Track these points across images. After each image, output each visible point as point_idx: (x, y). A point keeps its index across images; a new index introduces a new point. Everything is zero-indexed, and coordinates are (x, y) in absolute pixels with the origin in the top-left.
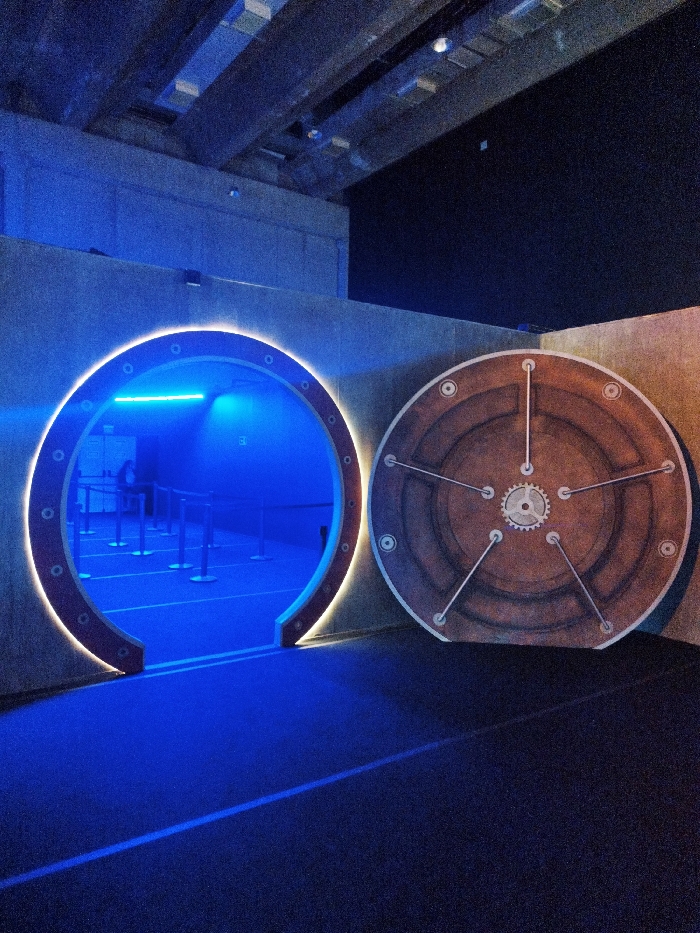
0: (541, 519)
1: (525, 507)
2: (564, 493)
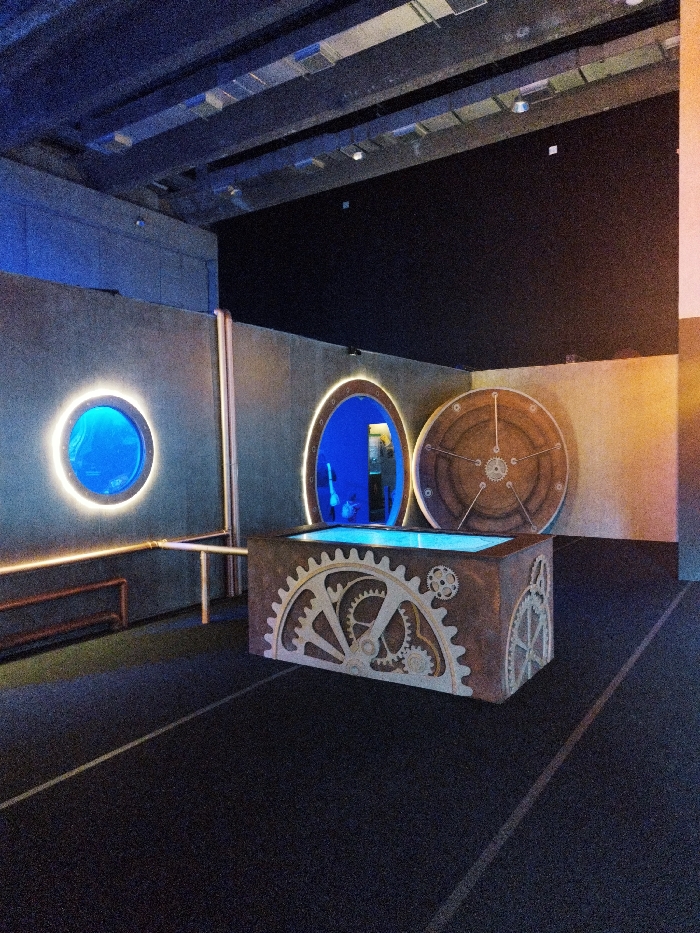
0: (504, 475)
1: (496, 469)
2: (514, 462)
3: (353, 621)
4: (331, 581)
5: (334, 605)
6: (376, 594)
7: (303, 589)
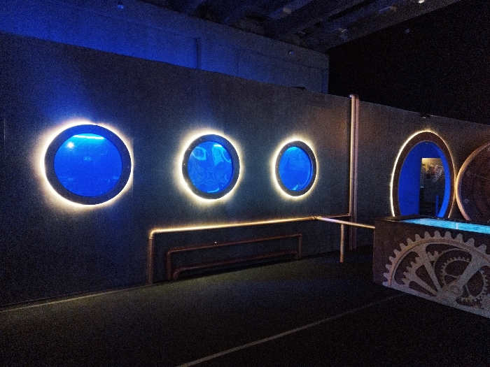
3: (444, 273)
4: (430, 249)
5: (432, 263)
6: (463, 260)
7: (410, 251)
